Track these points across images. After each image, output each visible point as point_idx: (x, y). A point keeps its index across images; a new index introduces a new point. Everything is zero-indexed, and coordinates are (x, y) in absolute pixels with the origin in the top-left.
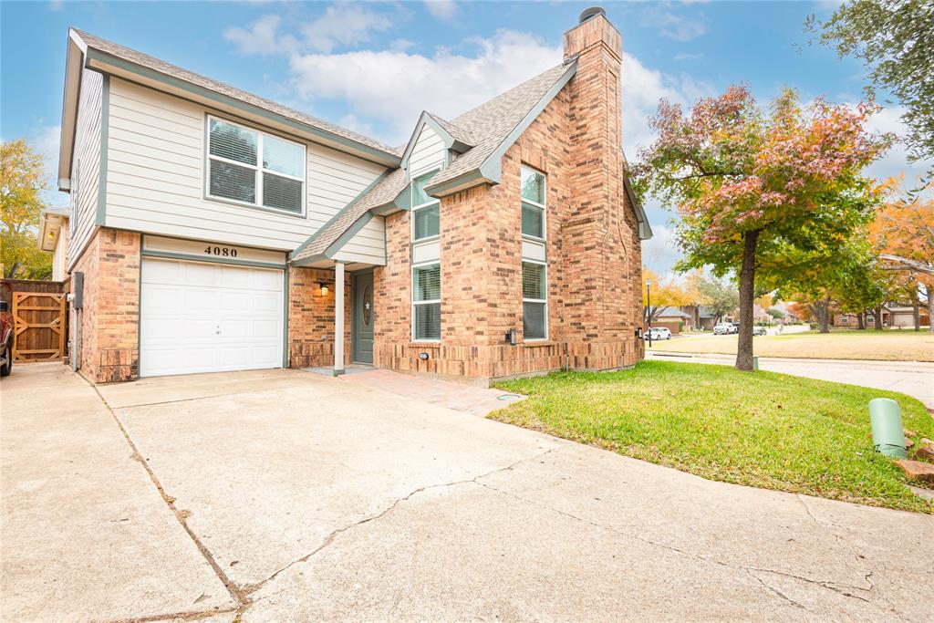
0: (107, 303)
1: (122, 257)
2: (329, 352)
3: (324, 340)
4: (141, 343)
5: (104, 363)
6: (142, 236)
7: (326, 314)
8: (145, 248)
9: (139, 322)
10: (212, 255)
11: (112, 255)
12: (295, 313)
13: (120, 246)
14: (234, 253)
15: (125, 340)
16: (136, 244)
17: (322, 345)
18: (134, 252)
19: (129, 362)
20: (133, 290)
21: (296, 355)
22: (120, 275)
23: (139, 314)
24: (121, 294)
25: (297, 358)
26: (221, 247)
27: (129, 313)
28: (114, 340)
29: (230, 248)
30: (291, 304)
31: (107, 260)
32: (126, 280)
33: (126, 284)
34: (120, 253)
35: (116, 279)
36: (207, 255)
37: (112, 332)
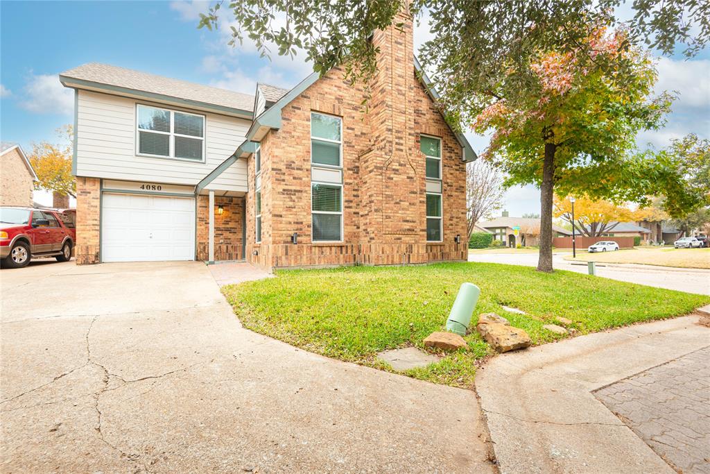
0: (81, 219)
1: (89, 193)
2: (225, 251)
3: (221, 243)
4: (103, 242)
5: (80, 253)
6: (101, 180)
7: (224, 226)
8: (104, 187)
9: (100, 231)
10: (145, 190)
11: (84, 192)
12: (201, 225)
13: (88, 186)
14: (160, 188)
15: (91, 240)
16: (98, 185)
17: (220, 247)
18: (96, 190)
19: (94, 253)
20: (96, 212)
21: (201, 252)
22: (89, 203)
23: (100, 225)
24: (89, 214)
25: (201, 254)
26: (151, 185)
27: (93, 225)
28: (85, 240)
29: (157, 185)
30: (198, 219)
31: (81, 195)
32: (92, 206)
33: (92, 209)
34: (88, 191)
35: (86, 206)
36: (142, 190)
37: (84, 236)
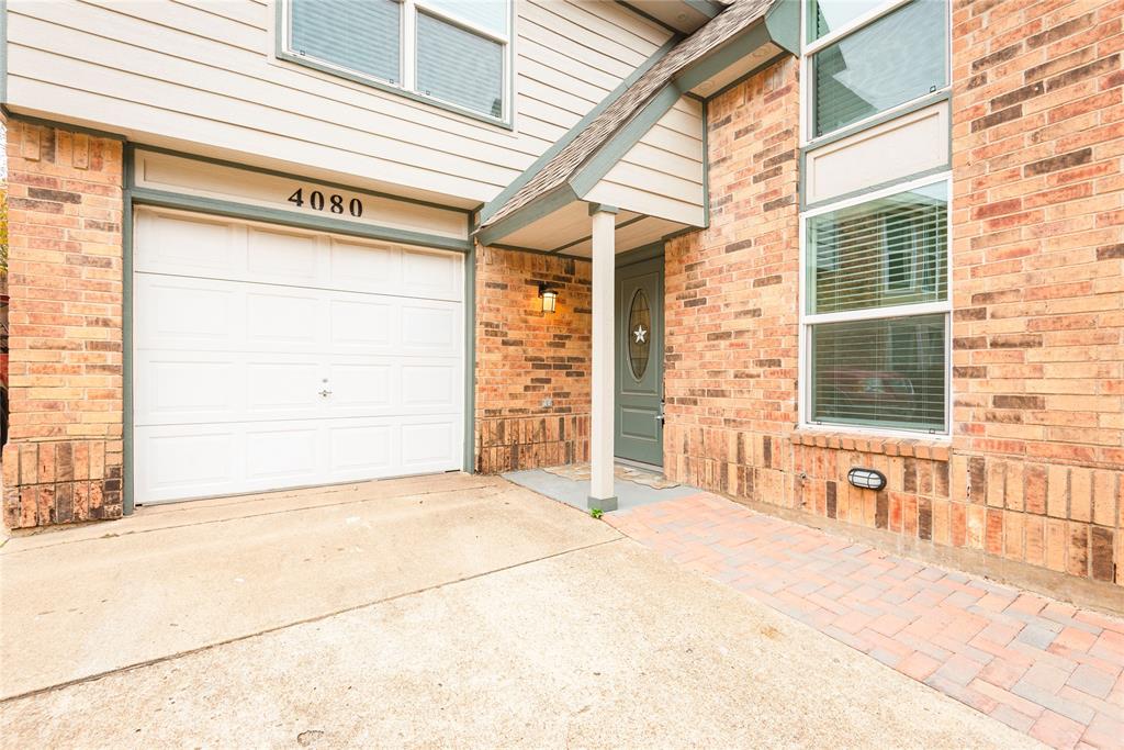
0: (34, 317)
1: (74, 199)
2: (556, 435)
3: (546, 410)
4: (137, 420)
5: (29, 477)
6: (129, 150)
7: (551, 352)
8: (139, 181)
9: (126, 371)
10: (306, 209)
11: (46, 194)
12: (489, 350)
13: (65, 169)
14: (357, 207)
15: (86, 417)
16: (112, 169)
17: (543, 422)
18: (106, 190)
19: (97, 472)
20: (104, 287)
21: (491, 443)
22: (70, 247)
23: (126, 348)
24: (74, 296)
25: (493, 451)
26: (328, 192)
27: (95, 346)
28: (55, 416)
29: (348, 196)
30: (480, 330)
31: (30, 205)
32: (86, 261)
33: (86, 272)
34: (65, 189)
35: (57, 258)
36: (293, 208)
37: (52, 395)
